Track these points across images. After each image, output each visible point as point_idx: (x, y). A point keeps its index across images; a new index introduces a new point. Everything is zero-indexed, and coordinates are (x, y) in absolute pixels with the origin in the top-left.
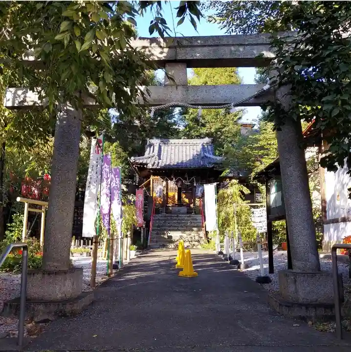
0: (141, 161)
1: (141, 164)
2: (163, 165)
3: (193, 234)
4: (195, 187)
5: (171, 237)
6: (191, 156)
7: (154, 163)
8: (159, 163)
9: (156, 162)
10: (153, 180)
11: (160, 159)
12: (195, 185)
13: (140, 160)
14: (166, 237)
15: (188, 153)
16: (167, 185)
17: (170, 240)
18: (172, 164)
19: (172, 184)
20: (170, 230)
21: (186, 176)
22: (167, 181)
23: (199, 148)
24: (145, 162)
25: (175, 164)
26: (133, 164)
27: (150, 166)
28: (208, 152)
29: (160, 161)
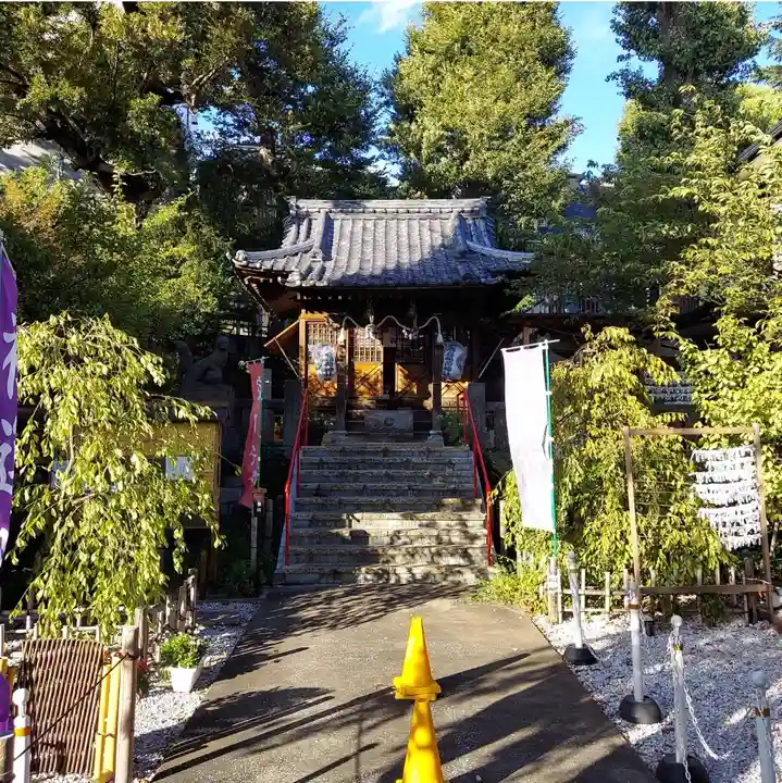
0: (268, 265)
1: (270, 273)
2: (338, 275)
3: (445, 521)
4: (441, 347)
5: (361, 537)
6: (427, 250)
7: (310, 270)
8: (323, 270)
9: (317, 267)
10: (307, 326)
11: (327, 257)
12: (440, 339)
13: (265, 261)
14: (345, 532)
16: (352, 340)
17: (362, 550)
18: (367, 273)
19: (366, 337)
20: (360, 508)
21: (412, 312)
22: (350, 327)
23: (450, 225)
24: (279, 266)
25: (378, 272)
26: (239, 273)
27: (294, 280)
28: (478, 237)
29: (330, 265)
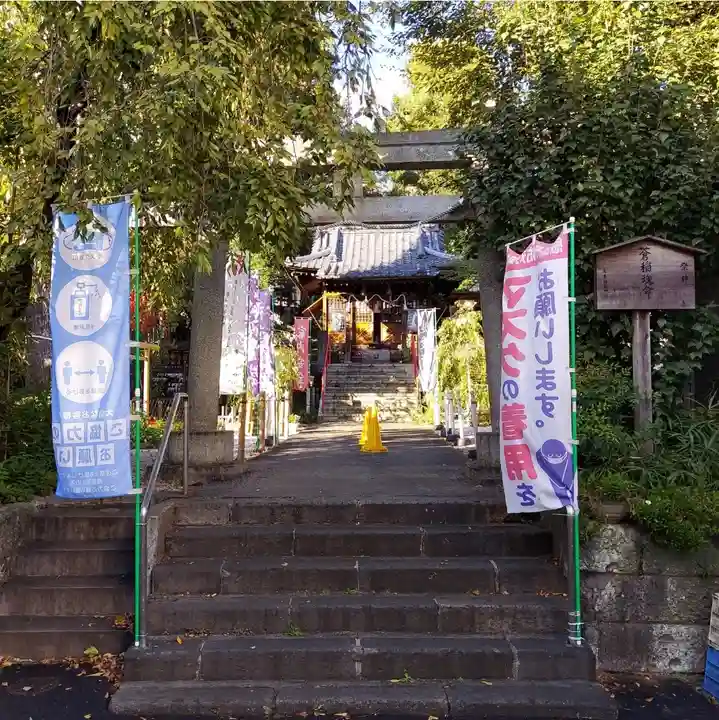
0: (304, 265)
1: (305, 270)
2: (346, 271)
4: (406, 312)
5: (359, 403)
6: (400, 253)
7: (330, 268)
8: (337, 268)
9: (333, 268)
10: (327, 300)
11: (339, 260)
12: (405, 308)
13: (303, 262)
14: (350, 402)
15: (393, 248)
16: (354, 309)
17: (357, 408)
18: (362, 270)
19: (362, 307)
20: (357, 391)
21: (389, 292)
22: (353, 300)
24: (311, 266)
25: (369, 269)
26: (289, 270)
27: (321, 274)
28: (432, 245)
29: (340, 264)
